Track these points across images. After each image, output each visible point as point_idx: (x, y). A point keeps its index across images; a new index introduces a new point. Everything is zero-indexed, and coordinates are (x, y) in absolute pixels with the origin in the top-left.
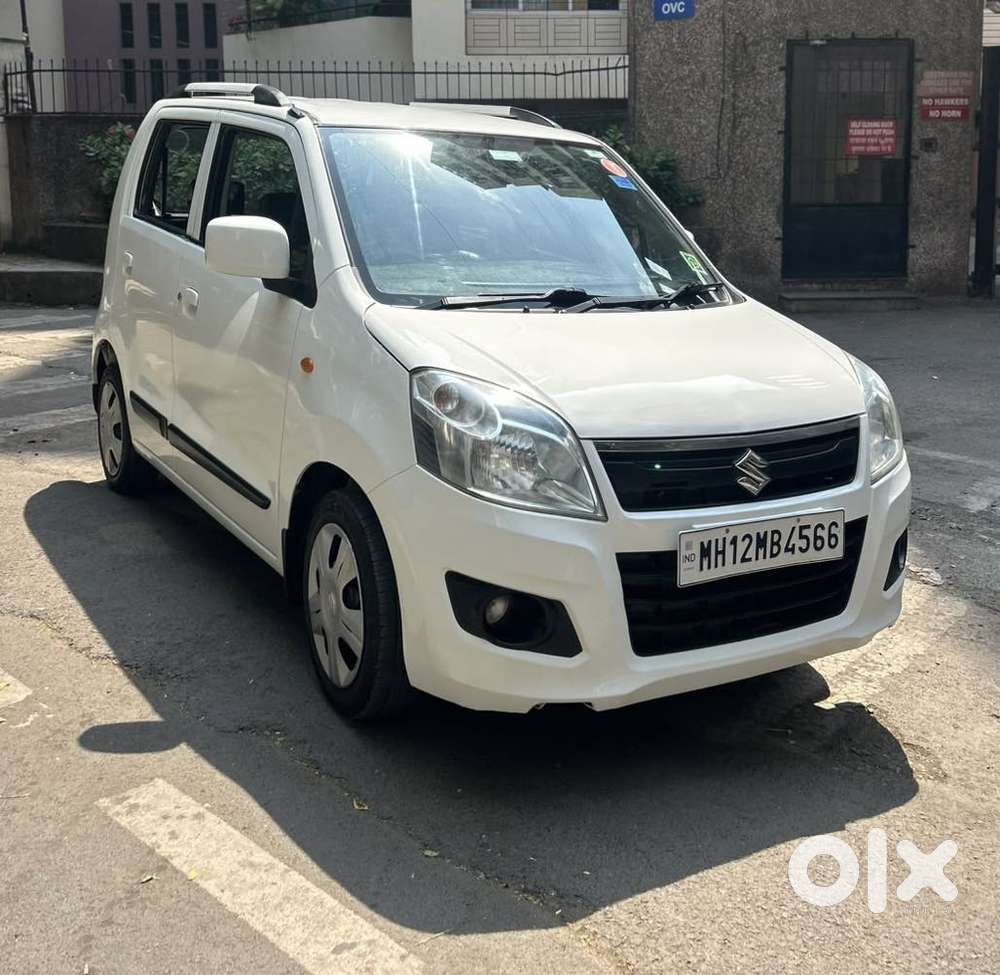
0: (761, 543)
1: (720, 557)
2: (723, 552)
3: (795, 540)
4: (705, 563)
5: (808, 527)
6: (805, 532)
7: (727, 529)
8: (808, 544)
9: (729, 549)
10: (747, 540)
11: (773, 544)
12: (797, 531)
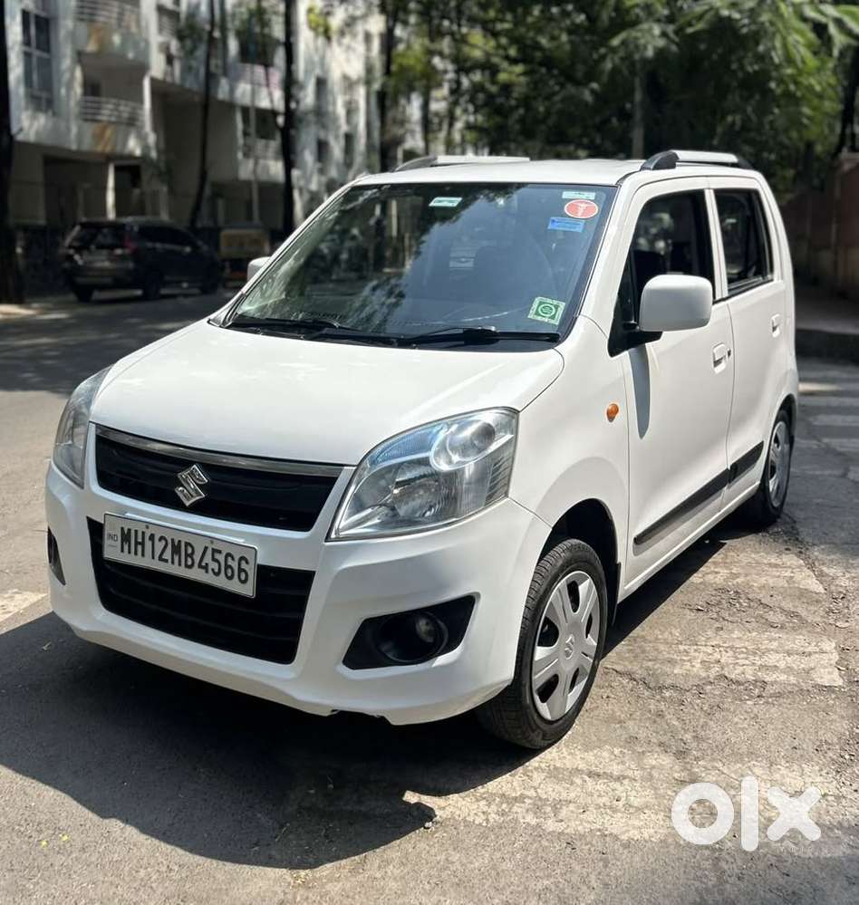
0: (176, 549)
1: (140, 547)
2: (143, 544)
3: (208, 559)
4: (126, 547)
5: (220, 552)
6: (217, 556)
7: (148, 525)
8: (220, 569)
9: (148, 544)
10: (163, 542)
11: (187, 555)
12: (209, 552)
